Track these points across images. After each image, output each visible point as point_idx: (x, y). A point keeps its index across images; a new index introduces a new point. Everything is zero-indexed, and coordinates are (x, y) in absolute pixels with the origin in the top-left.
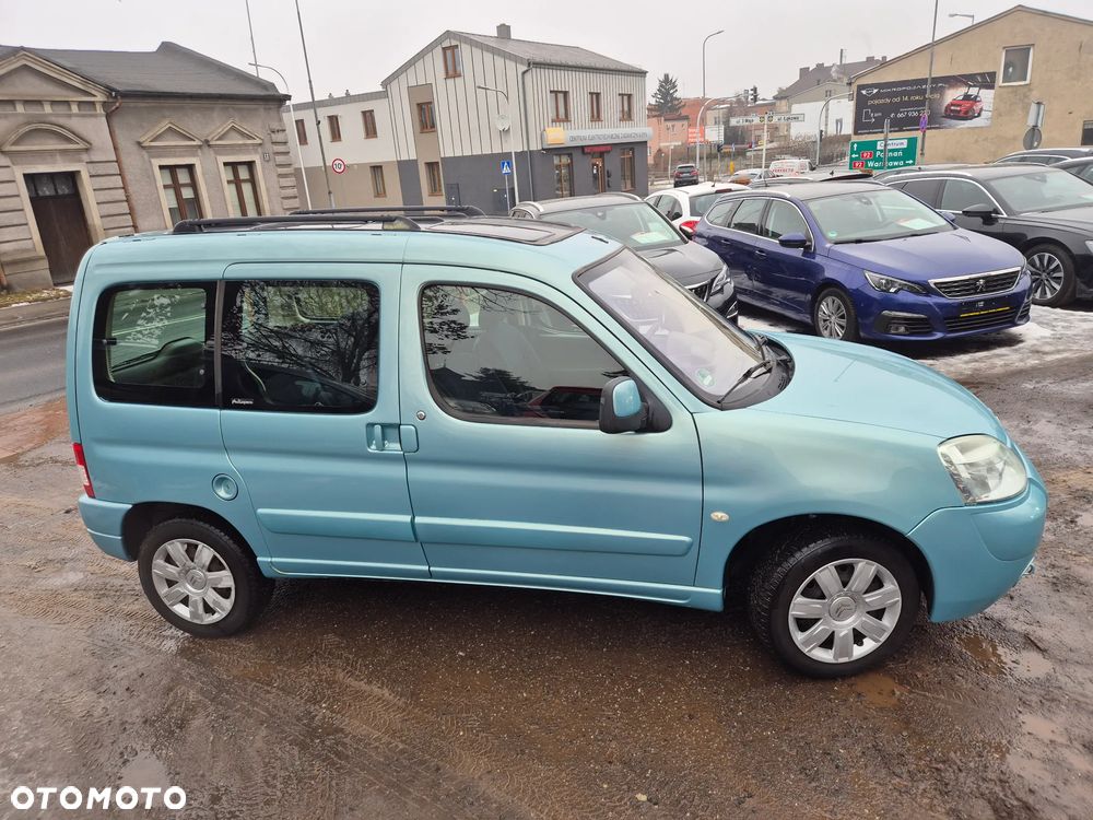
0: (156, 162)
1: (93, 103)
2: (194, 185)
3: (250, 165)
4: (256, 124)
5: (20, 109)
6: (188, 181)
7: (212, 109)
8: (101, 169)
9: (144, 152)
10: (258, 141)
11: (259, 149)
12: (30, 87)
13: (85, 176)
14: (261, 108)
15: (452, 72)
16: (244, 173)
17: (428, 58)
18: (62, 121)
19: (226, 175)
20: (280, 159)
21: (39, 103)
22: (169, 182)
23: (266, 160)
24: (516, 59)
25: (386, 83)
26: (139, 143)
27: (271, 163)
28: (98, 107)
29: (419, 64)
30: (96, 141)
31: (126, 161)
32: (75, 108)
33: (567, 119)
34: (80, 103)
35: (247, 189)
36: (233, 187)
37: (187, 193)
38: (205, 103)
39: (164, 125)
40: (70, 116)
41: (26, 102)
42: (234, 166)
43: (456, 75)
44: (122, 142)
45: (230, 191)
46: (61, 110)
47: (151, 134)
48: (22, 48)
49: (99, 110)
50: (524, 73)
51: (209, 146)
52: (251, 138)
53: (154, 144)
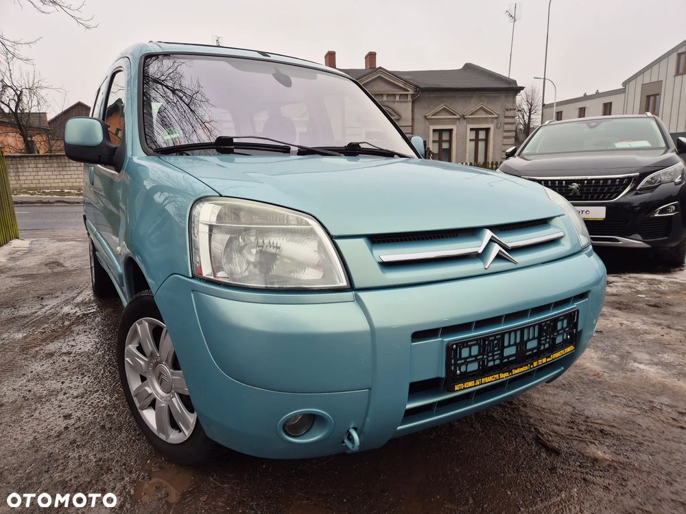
0: (432, 127)
1: (407, 95)
2: (450, 141)
3: (487, 130)
4: (497, 107)
6: (447, 139)
7: (472, 97)
9: (427, 122)
10: (496, 116)
11: (495, 121)
12: (379, 87)
14: (502, 96)
15: (682, 71)
16: (482, 135)
18: (389, 104)
19: (472, 135)
20: (507, 127)
22: (437, 139)
23: (497, 128)
25: (625, 84)
26: (426, 117)
27: (501, 130)
28: (409, 96)
30: (402, 116)
31: (417, 127)
32: (398, 98)
34: (401, 95)
35: (481, 145)
36: (473, 143)
37: (445, 146)
38: (469, 94)
39: (442, 106)
40: (394, 102)
41: (376, 95)
42: (477, 130)
44: (417, 116)
45: (471, 146)
46: (391, 99)
47: (433, 111)
48: (380, 68)
49: (410, 98)
51: (464, 118)
52: (491, 114)
53: (433, 117)
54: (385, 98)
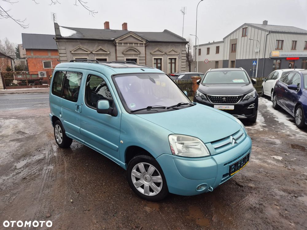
0: (153, 58)
1: (143, 44)
2: (161, 63)
3: (175, 59)
4: (179, 49)
5: (128, 45)
6: (160, 62)
7: (169, 45)
8: (142, 58)
9: (151, 55)
10: (178, 53)
11: (178, 55)
12: (131, 40)
13: (138, 60)
14: (181, 45)
15: (244, 35)
16: (173, 61)
17: (238, 31)
18: (136, 47)
19: (169, 61)
20: (183, 58)
21: (132, 43)
22: (155, 62)
23: (179, 58)
24: (265, 30)
25: (224, 39)
26: (151, 53)
27: (181, 59)
28: (144, 44)
29: (235, 33)
30: (141, 53)
31: (147, 57)
32: (139, 45)
33: (282, 49)
34: (140, 44)
35: (173, 65)
36: (170, 64)
37: (159, 65)
38: (168, 44)
39: (157, 49)
40: (137, 46)
41: (130, 43)
42: (171, 59)
43: (245, 36)
44: (147, 53)
45: (169, 65)
46: (136, 45)
47: (154, 51)
48: (131, 32)
49: (144, 45)
50: (267, 35)
51: (166, 54)
52: (176, 52)
53: (154, 53)
54: (133, 45)
